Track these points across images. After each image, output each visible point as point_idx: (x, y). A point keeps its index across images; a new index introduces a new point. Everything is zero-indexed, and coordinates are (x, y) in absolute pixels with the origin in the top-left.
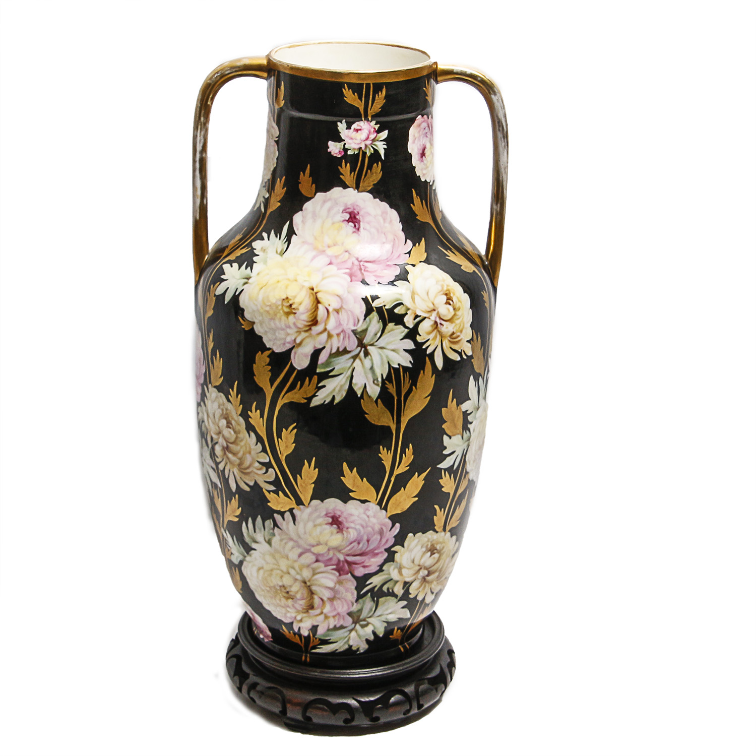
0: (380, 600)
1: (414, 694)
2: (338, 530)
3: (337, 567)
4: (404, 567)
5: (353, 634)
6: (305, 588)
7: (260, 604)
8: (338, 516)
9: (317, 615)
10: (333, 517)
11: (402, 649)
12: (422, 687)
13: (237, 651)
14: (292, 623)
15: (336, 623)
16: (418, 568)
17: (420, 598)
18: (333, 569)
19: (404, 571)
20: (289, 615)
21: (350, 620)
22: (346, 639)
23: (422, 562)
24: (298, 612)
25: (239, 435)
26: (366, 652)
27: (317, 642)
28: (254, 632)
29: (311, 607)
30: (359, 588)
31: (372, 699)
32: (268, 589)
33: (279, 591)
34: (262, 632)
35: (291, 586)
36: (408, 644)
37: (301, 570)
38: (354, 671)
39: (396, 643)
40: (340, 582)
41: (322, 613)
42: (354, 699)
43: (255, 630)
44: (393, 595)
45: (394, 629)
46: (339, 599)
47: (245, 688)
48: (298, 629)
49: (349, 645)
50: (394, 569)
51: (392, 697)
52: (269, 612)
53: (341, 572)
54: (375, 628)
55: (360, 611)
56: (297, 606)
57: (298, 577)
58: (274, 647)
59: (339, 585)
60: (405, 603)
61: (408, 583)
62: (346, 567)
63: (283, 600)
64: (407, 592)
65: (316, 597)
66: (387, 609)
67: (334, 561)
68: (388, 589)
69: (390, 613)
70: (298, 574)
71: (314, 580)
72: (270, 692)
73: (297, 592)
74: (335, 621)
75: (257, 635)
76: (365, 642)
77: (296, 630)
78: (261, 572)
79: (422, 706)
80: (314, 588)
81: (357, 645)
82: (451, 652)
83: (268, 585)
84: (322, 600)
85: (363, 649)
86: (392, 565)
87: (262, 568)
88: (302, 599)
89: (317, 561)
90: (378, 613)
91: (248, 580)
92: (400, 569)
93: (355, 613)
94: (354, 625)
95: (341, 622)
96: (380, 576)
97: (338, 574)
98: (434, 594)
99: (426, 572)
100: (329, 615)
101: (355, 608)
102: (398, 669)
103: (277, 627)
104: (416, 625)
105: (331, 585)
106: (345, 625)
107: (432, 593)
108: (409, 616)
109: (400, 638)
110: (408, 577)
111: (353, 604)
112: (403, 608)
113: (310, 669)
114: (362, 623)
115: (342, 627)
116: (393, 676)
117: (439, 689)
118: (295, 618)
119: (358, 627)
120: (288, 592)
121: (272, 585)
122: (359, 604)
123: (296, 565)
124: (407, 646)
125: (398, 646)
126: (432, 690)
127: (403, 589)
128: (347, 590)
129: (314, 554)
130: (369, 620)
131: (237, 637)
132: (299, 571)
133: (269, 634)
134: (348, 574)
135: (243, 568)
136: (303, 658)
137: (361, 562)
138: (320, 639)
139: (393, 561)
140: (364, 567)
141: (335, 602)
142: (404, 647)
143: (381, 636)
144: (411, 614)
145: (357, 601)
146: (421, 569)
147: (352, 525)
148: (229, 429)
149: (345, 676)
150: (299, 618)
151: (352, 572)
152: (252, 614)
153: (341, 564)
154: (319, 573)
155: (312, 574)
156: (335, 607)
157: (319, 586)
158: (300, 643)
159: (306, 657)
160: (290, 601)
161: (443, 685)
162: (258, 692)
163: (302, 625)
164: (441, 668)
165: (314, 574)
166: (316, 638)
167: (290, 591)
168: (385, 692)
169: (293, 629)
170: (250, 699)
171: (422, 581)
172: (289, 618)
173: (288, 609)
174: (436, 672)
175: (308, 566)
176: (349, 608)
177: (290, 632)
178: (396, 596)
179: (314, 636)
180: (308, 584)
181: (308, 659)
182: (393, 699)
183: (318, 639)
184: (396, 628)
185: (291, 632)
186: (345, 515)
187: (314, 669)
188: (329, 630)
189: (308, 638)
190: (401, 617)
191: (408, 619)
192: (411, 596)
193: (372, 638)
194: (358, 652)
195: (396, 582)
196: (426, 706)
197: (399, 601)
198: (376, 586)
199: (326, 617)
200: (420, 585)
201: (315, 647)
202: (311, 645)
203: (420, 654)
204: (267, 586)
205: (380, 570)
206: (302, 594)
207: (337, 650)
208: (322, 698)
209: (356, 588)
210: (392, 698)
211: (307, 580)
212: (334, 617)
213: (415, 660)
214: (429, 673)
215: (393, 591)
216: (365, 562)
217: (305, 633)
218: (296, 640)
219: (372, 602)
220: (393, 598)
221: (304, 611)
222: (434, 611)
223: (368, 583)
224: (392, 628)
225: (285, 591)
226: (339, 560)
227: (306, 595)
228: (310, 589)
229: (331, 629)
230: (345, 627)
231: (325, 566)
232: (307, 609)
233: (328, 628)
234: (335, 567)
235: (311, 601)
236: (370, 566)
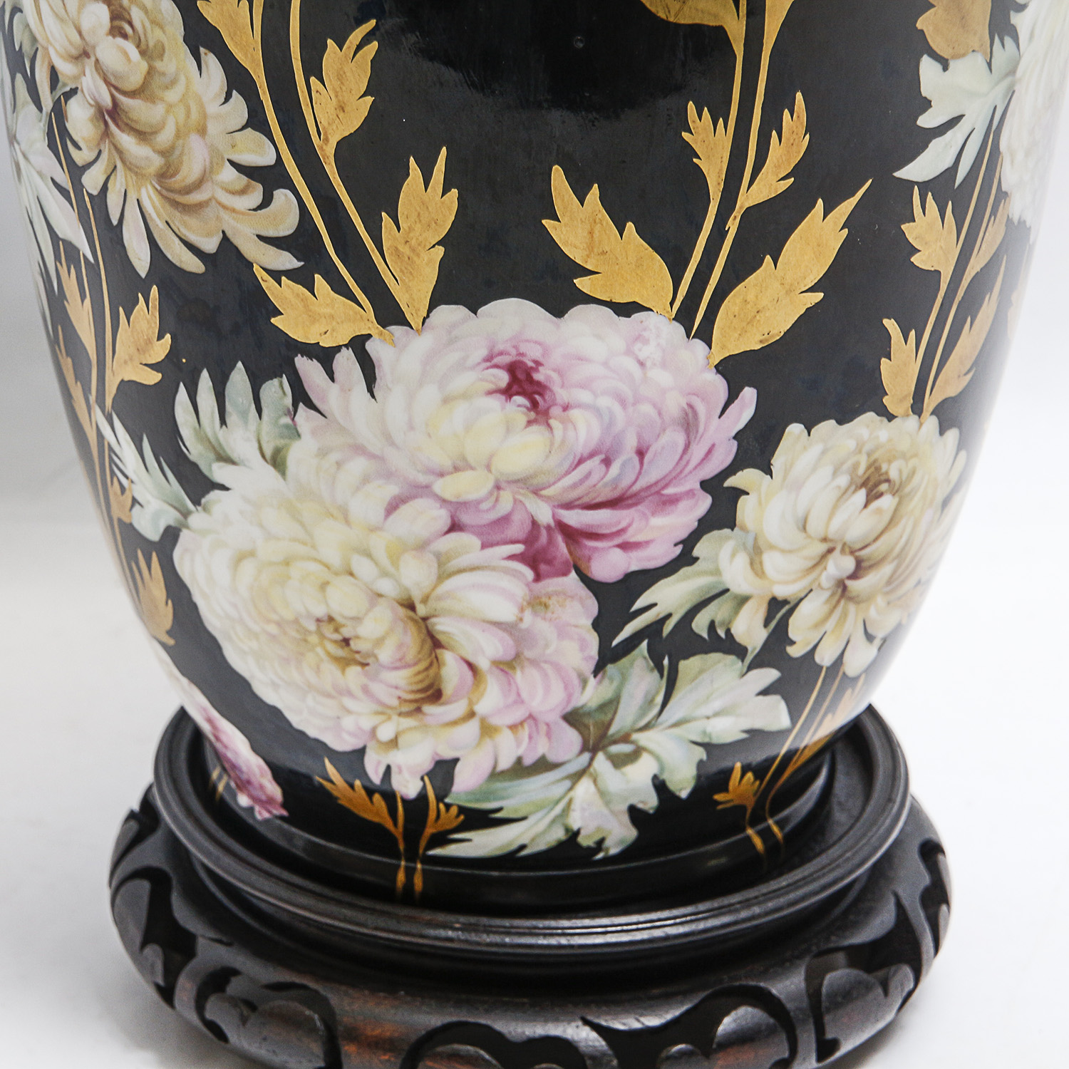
0: (683, 665)
1: (805, 1003)
2: (533, 415)
3: (526, 550)
4: (772, 547)
5: (585, 788)
6: (411, 626)
7: (242, 685)
8: (530, 364)
9: (455, 723)
10: (512, 368)
11: (758, 843)
12: (838, 976)
13: (151, 854)
14: (361, 752)
15: (520, 752)
16: (823, 547)
17: (825, 658)
18: (512, 557)
19: (771, 561)
20: (348, 723)
21: (571, 738)
22: (558, 809)
23: (834, 528)
24: (384, 711)
25: (158, 65)
26: (629, 853)
27: (451, 818)
28: (215, 788)
29: (433, 693)
30: (605, 625)
31: (653, 1021)
32: (273, 629)
33: (314, 639)
34: (244, 785)
35: (357, 620)
36: (777, 823)
37: (395, 560)
38: (587, 922)
39: (735, 819)
40: (537, 604)
41: (472, 714)
42: (587, 1022)
43: (220, 777)
44: (731, 646)
45: (728, 772)
46: (534, 663)
47: (185, 989)
48: (382, 770)
49: (567, 830)
50: (733, 555)
51: (727, 1013)
52: (276, 713)
53: (543, 567)
54: (662, 768)
55: (611, 705)
56: (378, 689)
57: (386, 586)
58: (290, 837)
59: (535, 613)
60: (769, 675)
61: (785, 602)
62: (562, 547)
63: (330, 670)
64: (779, 637)
65: (448, 657)
66: (707, 699)
67: (518, 527)
68: (712, 626)
69: (717, 714)
70: (384, 574)
71: (439, 598)
72: (281, 1002)
73: (380, 642)
74: (519, 745)
75: (228, 798)
76: (626, 819)
77: (376, 778)
78: (248, 568)
79: (834, 1045)
80: (442, 626)
81: (599, 829)
82: (931, 851)
83: (275, 617)
84: (471, 666)
85: (621, 842)
86: (728, 538)
87: (252, 554)
88: (400, 664)
89: (455, 527)
90: (677, 709)
91: (197, 598)
92: (756, 553)
93: (589, 714)
94: (587, 756)
95: (542, 748)
96: (687, 578)
97: (530, 574)
98: (877, 642)
99: (849, 564)
100: (495, 721)
101: (592, 694)
102: (744, 914)
103: (301, 763)
104: (808, 754)
105: (507, 612)
106: (552, 757)
107: (870, 638)
108: (784, 721)
109: (750, 803)
110: (786, 583)
111: (584, 682)
112: (764, 692)
113: (427, 916)
114: (615, 749)
115: (543, 765)
116: (725, 938)
117: (893, 984)
118: (373, 732)
119: (601, 762)
120: (346, 642)
121: (289, 616)
122: (606, 682)
123: (379, 544)
124: (775, 829)
125: (744, 830)
126: (869, 988)
127: (766, 625)
128: (562, 632)
129: (444, 502)
130: (642, 738)
131: (147, 803)
132: (385, 562)
133: (275, 791)
134: (565, 574)
135: (177, 554)
136: (401, 877)
137: (614, 530)
138: (462, 810)
139: (732, 524)
140: (625, 546)
141: (518, 675)
142: (766, 834)
143: (684, 794)
144: (794, 717)
145: (599, 669)
146: (830, 551)
147: (584, 396)
148: (120, 40)
149: (553, 941)
150: (386, 733)
151: (583, 567)
152: (210, 721)
153: (544, 538)
154: (460, 571)
155: (434, 577)
156: (519, 695)
157: (461, 616)
158: (389, 824)
159: (410, 872)
160: (354, 670)
161: (907, 971)
162: (235, 1002)
163: (396, 758)
164: (899, 906)
165: (443, 576)
166: (448, 806)
167: (357, 637)
168: (702, 995)
169: (363, 774)
170: (204, 1030)
171: (833, 595)
172: (350, 734)
173: (348, 702)
174: (880, 923)
175: (422, 546)
176: (569, 697)
177: (352, 786)
178: (740, 651)
179: (440, 799)
180: (422, 610)
181: (418, 882)
182: (727, 1024)
183: (454, 810)
184: (738, 765)
185: (358, 783)
186: (556, 358)
187: (441, 917)
188: (495, 775)
189: (418, 807)
190: (758, 724)
191: (784, 733)
192: (795, 651)
193: (650, 801)
194: (600, 856)
195: (743, 600)
196: (846, 1047)
197: (750, 668)
198: (669, 616)
199: (487, 730)
200: (826, 609)
201: (442, 839)
202: (429, 830)
203: (822, 860)
204: (269, 621)
205: (686, 558)
206: (400, 646)
207: (523, 847)
208: (471, 1020)
209: (596, 625)
210: (727, 1020)
211: (417, 596)
212: (513, 727)
213: (805, 881)
214: (855, 925)
215: (728, 632)
216: (631, 531)
217: (407, 786)
218: (376, 811)
219: (656, 673)
220: (732, 658)
221: (406, 708)
222: (870, 710)
223: (639, 604)
224: (725, 764)
225: (337, 637)
226: (534, 524)
227: (411, 654)
228: (427, 627)
229: (502, 772)
230: (555, 766)
231: (484, 546)
232: (416, 701)
233: (495, 768)
234: (519, 548)
235: (432, 672)
236: (647, 543)
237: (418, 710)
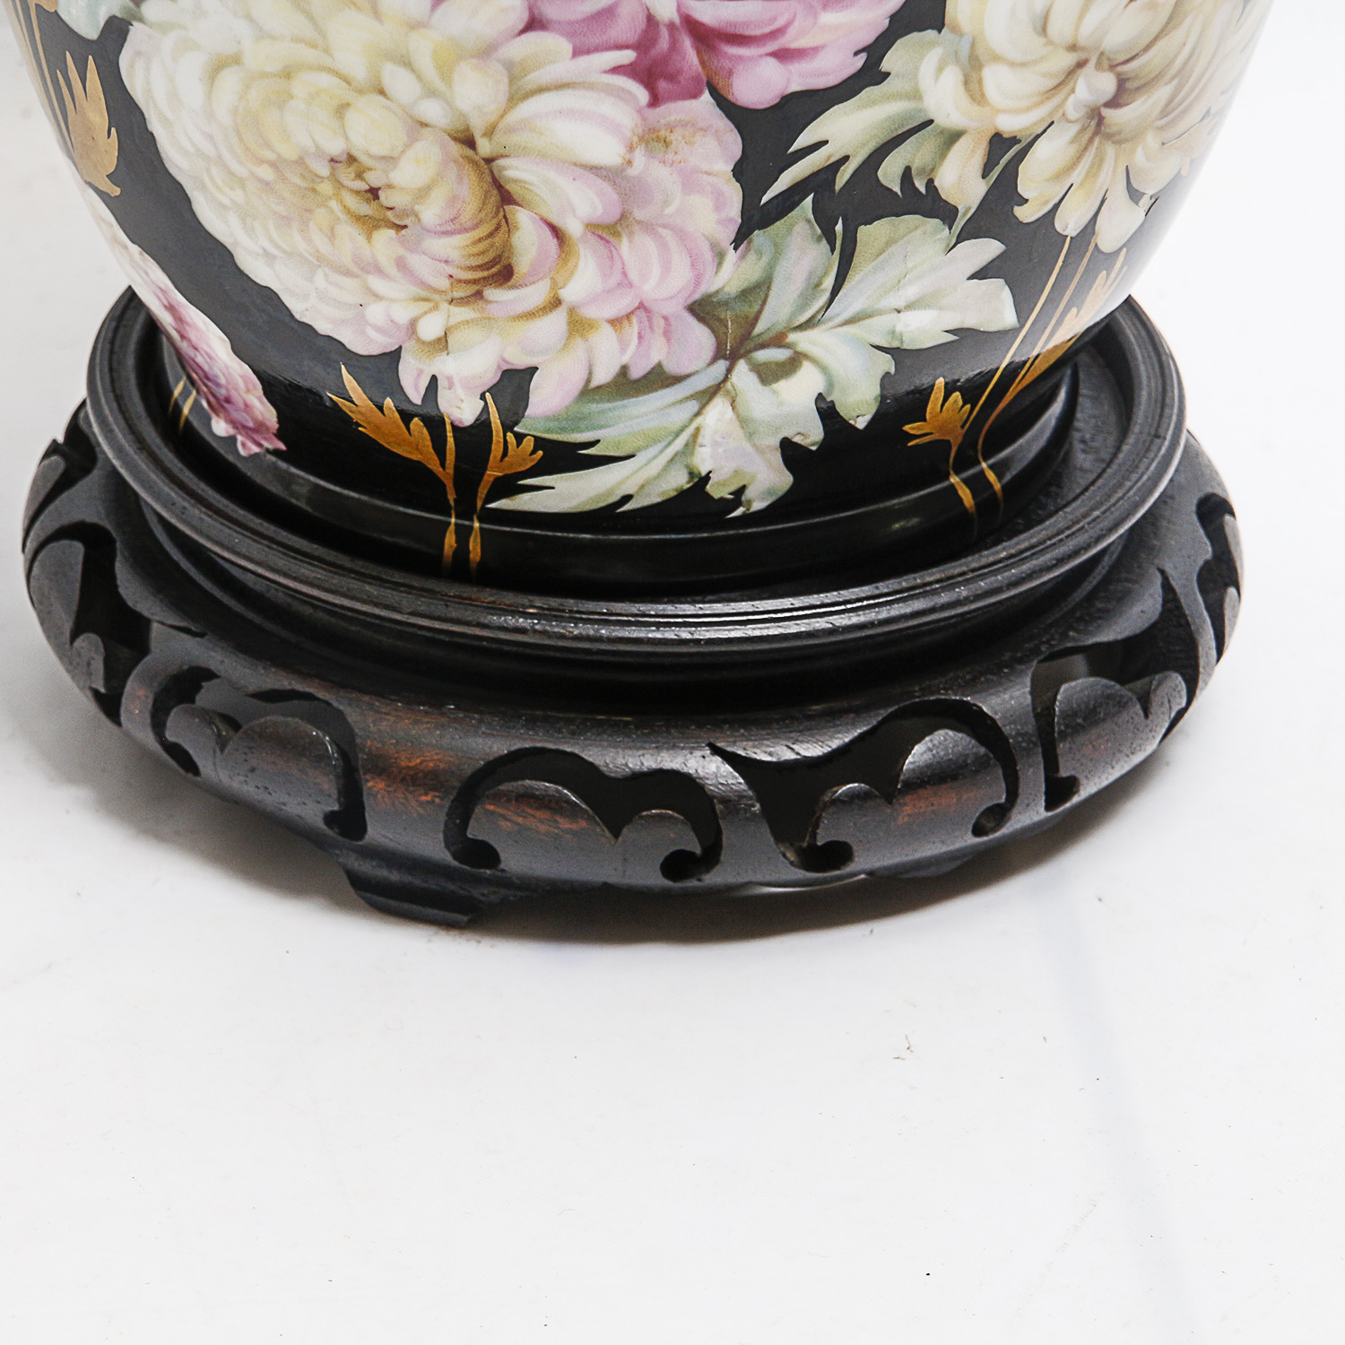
0: (863, 231)
1: (1030, 727)
3: (638, 57)
4: (996, 58)
5: (718, 411)
6: (469, 171)
7: (221, 255)
9: (530, 315)
11: (965, 495)
12: (1077, 688)
13: (84, 503)
14: (394, 356)
15: (625, 359)
16: (1069, 59)
17: (1069, 223)
18: (616, 70)
19: (995, 80)
20: (375, 313)
21: (700, 339)
22: (679, 443)
23: (1086, 32)
24: (428, 296)
26: (781, 508)
27: (524, 455)
28: (178, 409)
29: (501, 272)
30: (751, 173)
31: (812, 750)
32: (266, 173)
33: (326, 188)
34: (222, 404)
35: (390, 160)
36: (991, 467)
37: (446, 73)
38: (719, 607)
39: (933, 461)
40: (653, 139)
41: (556, 303)
42: (716, 751)
43: (185, 394)
44: (931, 205)
45: (924, 394)
46: (648, 227)
47: (137, 698)
48: (424, 383)
49: (691, 474)
50: (940, 70)
51: (918, 741)
52: (269, 296)
53: (663, 85)
54: (830, 385)
55: (758, 291)
56: (421, 265)
57: (433, 111)
58: (287, 480)
59: (650, 153)
60: (989, 249)
61: (1014, 140)
62: (690, 55)
63: (350, 235)
64: (1004, 192)
65: (522, 217)
66: (898, 285)
67: (627, 25)
68: (907, 175)
69: (910, 306)
70: (431, 93)
71: (511, 130)
72: (275, 718)
73: (423, 193)
74: (623, 350)
75: (196, 423)
76: (777, 458)
77: (416, 396)
78: (230, 81)
79: (1071, 785)
80: (515, 171)
81: (736, 473)
82: (1214, 511)
83: (270, 156)
84: (556, 231)
85: (769, 492)
86: (932, 44)
87: (235, 60)
88: (452, 227)
89: (534, 23)
90: (851, 299)
91: (155, 126)
92: (973, 66)
93: (726, 304)
94: (722, 365)
95: (657, 353)
96: (873, 103)
97: (642, 95)
98: (1145, 202)
99: (1107, 83)
100: (590, 312)
101: (731, 275)
102: (945, 598)
103: (306, 373)
104: (1041, 367)
105: (608, 151)
106: (672, 368)
107: (1134, 195)
108: (1008, 318)
109: (956, 439)
110: (1017, 111)
111: (720, 256)
112: (980, 275)
113: (488, 596)
114: (763, 355)
115: (659, 379)
116: (916, 633)
117: (1156, 700)
118: (413, 324)
119: (743, 375)
120: (374, 193)
121: (289, 153)
122: (752, 257)
123: (422, 48)
124: (991, 476)
125: (947, 477)
126: (1122, 705)
127: (984, 176)
128: (690, 182)
130: (802, 340)
131: (76, 430)
132: (431, 74)
133: (267, 413)
134: (695, 95)
135: (124, 60)
136: (450, 540)
137: (767, 30)
138: (540, 443)
139: (938, 23)
140: (783, 55)
141: (625, 246)
142: (977, 484)
143: (861, 424)
144: (1022, 310)
145: (741, 237)
146: (1081, 65)
149: (670, 634)
150: (431, 328)
151: (721, 85)
152: (171, 308)
153: (664, 43)
154: (541, 90)
155: (502, 98)
156: (625, 274)
157: (543, 156)
158: (433, 463)
159: (463, 534)
160: (385, 236)
161: (1177, 681)
162: (207, 717)
163: (445, 366)
164: (1167, 587)
165: (517, 96)
166: (520, 438)
167: (390, 186)
168: (883, 713)
169: (397, 391)
170: (165, 756)
171: (1083, 129)
172: (378, 329)
173: (376, 283)
174: (1141, 611)
175: (486, 52)
176: (698, 280)
177: (381, 408)
178: (946, 213)
179: (508, 427)
180: (484, 147)
181: (475, 548)
182: (919, 755)
183: (528, 443)
184: (941, 382)
185: (388, 402)
187: (509, 598)
188: (589, 392)
189: (475, 438)
190: (970, 321)
191: (1006, 335)
192: (1025, 214)
193: (812, 434)
194: (739, 512)
195: (953, 137)
196: (1087, 789)
197: (959, 240)
198: (846, 159)
199: (578, 326)
200: (1072, 151)
201: (509, 486)
202: (492, 473)
203: (1058, 521)
204: (262, 162)
205: (870, 74)
206: (453, 199)
207: (627, 498)
208: (551, 746)
209: (739, 172)
210: (918, 749)
211: (478, 127)
212: (615, 322)
213: (1034, 550)
214: (1105, 615)
215: (930, 184)
216: (791, 32)
217: (462, 408)
218: (415, 444)
219: (824, 244)
220: (935, 222)
221: (460, 293)
223: (802, 141)
224: (926, 381)
225: (363, 186)
226: (651, 20)
227: (469, 209)
228: (492, 172)
229: (599, 388)
230: (678, 379)
231: (577, 53)
232: (475, 282)
233: (588, 381)
234: (628, 56)
235: (498, 240)
236: (815, 50)
237: (479, 295)
